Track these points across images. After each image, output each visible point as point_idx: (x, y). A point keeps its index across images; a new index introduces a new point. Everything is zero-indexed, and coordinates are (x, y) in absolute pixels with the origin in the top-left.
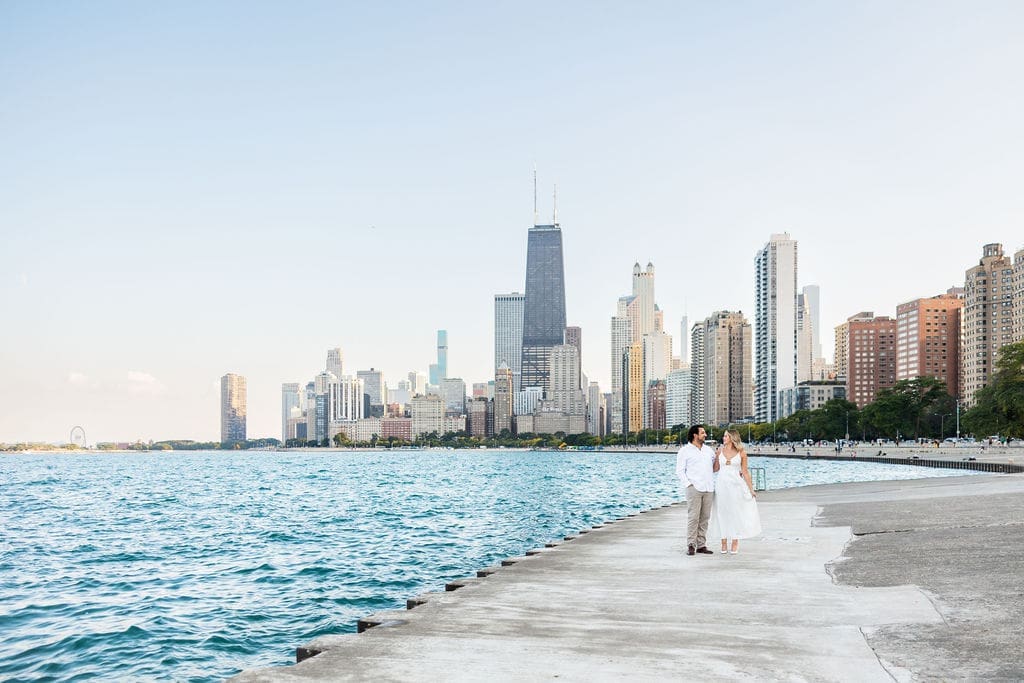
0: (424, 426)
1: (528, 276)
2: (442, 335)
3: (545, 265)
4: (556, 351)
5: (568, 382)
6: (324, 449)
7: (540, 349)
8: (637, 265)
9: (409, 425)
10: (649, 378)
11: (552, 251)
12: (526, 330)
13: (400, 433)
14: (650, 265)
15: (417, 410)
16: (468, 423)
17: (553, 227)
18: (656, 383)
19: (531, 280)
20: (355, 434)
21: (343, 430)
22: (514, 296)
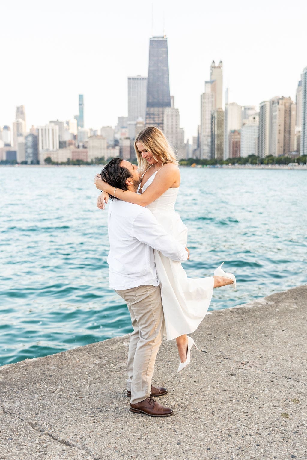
0: (96, 153)
1: (149, 66)
2: (81, 97)
3: (158, 59)
4: (167, 110)
5: (174, 129)
6: (37, 166)
8: (214, 62)
9: (86, 153)
10: (229, 129)
11: (163, 51)
12: (148, 98)
13: (82, 157)
14: (221, 62)
15: (92, 145)
16: (121, 152)
17: (163, 37)
18: (234, 132)
19: (151, 69)
20: (56, 157)
21: (49, 155)
22: (138, 77)
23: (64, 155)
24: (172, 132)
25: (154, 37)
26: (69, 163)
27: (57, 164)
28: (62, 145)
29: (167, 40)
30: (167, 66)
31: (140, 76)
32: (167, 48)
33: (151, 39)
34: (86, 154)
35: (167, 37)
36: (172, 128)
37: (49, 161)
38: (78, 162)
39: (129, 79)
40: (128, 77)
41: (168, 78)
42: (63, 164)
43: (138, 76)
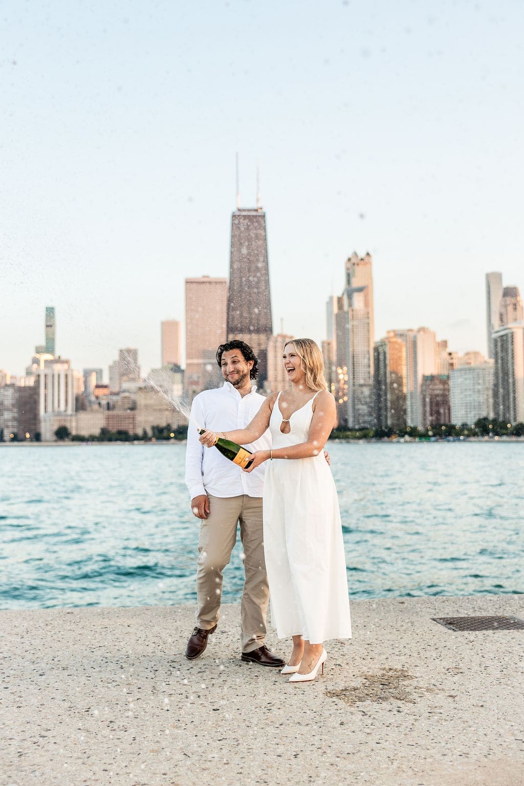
0: (151, 419)
2: (50, 312)
7: (247, 336)
9: (133, 418)
10: (420, 374)
11: (257, 235)
12: (230, 317)
13: (125, 426)
14: (368, 254)
15: (143, 402)
17: (257, 210)
20: (75, 427)
21: (63, 423)
22: (205, 280)
23: (91, 423)
25: (239, 210)
26: (105, 436)
27: (80, 439)
28: (81, 405)
29: (264, 216)
31: (209, 277)
32: (265, 229)
34: (133, 421)
35: (264, 210)
37: (62, 434)
38: (123, 436)
39: (189, 282)
40: (186, 278)
42: (92, 439)
43: (204, 277)
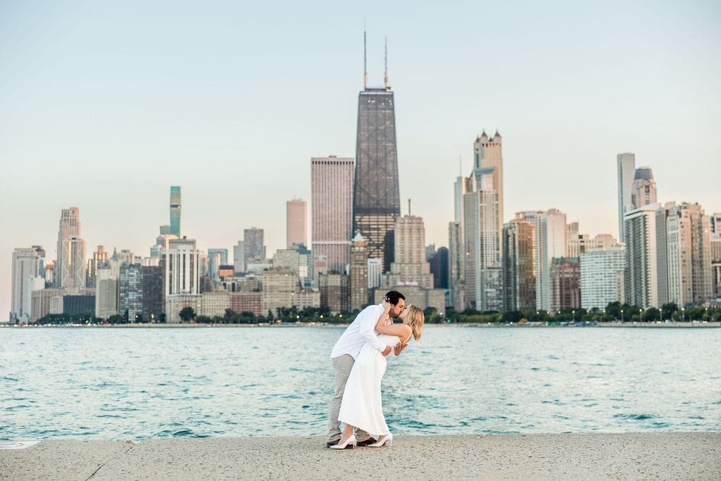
0: (277, 300)
3: (377, 129)
4: (401, 222)
6: (164, 325)
7: (374, 218)
10: (550, 256)
11: (385, 115)
12: (358, 198)
13: (249, 308)
14: (497, 135)
15: (269, 284)
16: (324, 297)
17: (385, 90)
19: (364, 145)
20: (200, 309)
21: (188, 305)
22: (333, 160)
23: (216, 304)
24: (411, 262)
25: (367, 90)
26: (231, 318)
27: (205, 320)
28: (205, 286)
29: (393, 95)
30: (394, 141)
31: (335, 157)
32: (393, 109)
33: (362, 93)
34: (259, 303)
35: (393, 90)
36: (411, 254)
37: (187, 315)
38: (248, 318)
39: (315, 162)
40: (312, 159)
41: (395, 162)
42: (216, 321)
43: (331, 157)
